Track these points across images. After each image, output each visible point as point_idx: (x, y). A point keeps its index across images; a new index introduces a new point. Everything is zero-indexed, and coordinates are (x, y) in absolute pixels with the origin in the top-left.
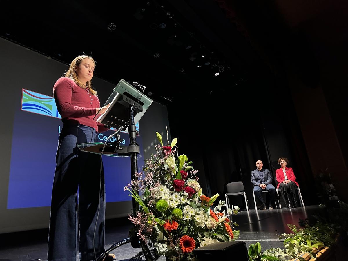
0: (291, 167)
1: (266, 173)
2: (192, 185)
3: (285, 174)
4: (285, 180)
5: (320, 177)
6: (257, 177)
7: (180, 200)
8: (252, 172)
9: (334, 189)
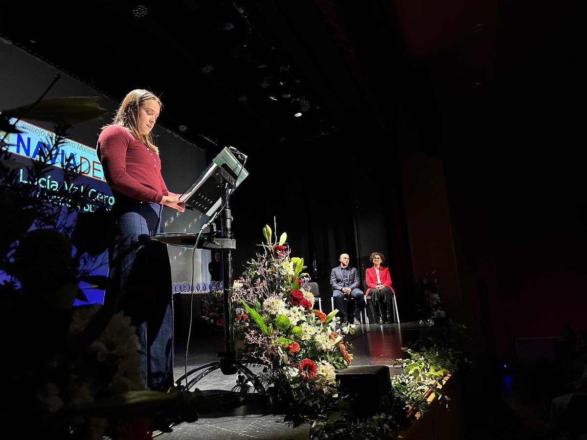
0: (387, 267)
1: (352, 273)
2: (306, 297)
3: (378, 276)
4: (378, 284)
5: (424, 283)
6: (338, 278)
7: (298, 316)
8: (333, 269)
9: (440, 301)
